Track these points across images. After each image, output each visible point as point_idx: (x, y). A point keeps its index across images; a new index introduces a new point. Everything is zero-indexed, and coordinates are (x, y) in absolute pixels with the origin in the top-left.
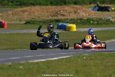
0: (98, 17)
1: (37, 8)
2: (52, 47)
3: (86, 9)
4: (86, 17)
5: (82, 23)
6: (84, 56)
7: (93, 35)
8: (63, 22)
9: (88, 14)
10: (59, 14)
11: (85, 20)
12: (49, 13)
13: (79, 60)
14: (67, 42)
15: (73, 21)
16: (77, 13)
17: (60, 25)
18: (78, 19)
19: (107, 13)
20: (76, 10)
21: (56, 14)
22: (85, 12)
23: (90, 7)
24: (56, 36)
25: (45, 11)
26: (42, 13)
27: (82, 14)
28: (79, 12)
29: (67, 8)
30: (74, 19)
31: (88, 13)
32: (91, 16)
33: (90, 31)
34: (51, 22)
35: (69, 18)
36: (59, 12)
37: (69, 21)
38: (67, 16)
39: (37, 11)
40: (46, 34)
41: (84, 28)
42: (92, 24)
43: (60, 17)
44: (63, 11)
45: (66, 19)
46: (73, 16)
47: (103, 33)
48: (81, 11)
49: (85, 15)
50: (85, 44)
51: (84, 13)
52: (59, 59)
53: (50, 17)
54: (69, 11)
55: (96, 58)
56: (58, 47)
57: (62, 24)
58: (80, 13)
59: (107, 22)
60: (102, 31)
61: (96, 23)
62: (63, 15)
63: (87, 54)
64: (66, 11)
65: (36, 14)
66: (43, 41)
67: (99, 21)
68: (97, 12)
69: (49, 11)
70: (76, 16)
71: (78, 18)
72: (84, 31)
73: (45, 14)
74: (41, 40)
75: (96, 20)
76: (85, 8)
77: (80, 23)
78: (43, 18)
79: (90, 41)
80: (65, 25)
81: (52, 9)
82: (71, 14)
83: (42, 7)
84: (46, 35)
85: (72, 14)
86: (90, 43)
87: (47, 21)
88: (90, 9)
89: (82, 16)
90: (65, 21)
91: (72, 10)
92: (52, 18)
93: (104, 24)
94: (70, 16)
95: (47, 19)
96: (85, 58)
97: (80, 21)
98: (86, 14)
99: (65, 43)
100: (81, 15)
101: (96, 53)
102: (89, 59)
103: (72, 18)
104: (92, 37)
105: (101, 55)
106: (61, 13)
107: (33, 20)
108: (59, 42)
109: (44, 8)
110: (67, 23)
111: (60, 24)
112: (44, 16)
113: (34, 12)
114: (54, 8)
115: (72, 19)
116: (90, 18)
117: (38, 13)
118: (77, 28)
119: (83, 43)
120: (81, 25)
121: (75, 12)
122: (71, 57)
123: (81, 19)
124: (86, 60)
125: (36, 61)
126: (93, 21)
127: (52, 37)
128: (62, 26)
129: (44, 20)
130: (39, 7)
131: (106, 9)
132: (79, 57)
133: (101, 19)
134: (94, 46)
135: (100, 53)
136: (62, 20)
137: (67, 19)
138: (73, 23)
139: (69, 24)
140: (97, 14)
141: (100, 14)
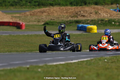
1: (56, 8)
2: (63, 50)
3: (107, 10)
4: (107, 18)
7: (110, 36)
8: (83, 23)
9: (109, 15)
10: (79, 15)
11: (106, 21)
12: (68, 14)
13: (100, 63)
14: (80, 44)
15: (93, 22)
16: (98, 14)
17: (80, 27)
20: (97, 11)
21: (76, 15)
23: (112, 8)
24: (67, 37)
25: (65, 12)
26: (61, 14)
27: (104, 15)
28: (100, 12)
29: (87, 8)
30: (95, 20)
31: (109, 13)
32: (112, 17)
33: (106, 31)
34: (70, 23)
35: (89, 18)
36: (79, 13)
37: (90, 22)
38: (87, 17)
39: (56, 12)
40: (57, 35)
42: (114, 25)
43: (80, 18)
44: (84, 11)
45: (86, 20)
46: (94, 17)
48: (102, 12)
50: (101, 45)
51: (106, 14)
52: (79, 61)
53: (70, 18)
54: (89, 12)
55: (118, 60)
56: (70, 50)
57: (83, 25)
58: (102, 14)
61: (118, 24)
62: (84, 16)
63: (108, 57)
64: (87, 12)
65: (55, 15)
66: (53, 42)
69: (69, 11)
70: (97, 17)
71: (99, 20)
73: (64, 15)
74: (51, 42)
75: (118, 21)
76: (106, 8)
77: (101, 25)
78: (62, 19)
79: (106, 43)
80: (85, 26)
81: (72, 9)
82: (91, 15)
83: (61, 8)
84: (57, 37)
85: (93, 15)
86: (106, 45)
87: (67, 22)
88: (112, 10)
89: (104, 17)
90: (85, 22)
91: (93, 10)
92: (71, 19)
94: (91, 16)
95: (67, 20)
96: (106, 60)
97: (101, 22)
98: (107, 15)
99: (77, 45)
100: (102, 16)
101: (117, 55)
102: (110, 61)
103: (93, 18)
104: (108, 38)
106: (82, 14)
107: (52, 21)
108: (70, 44)
109: (63, 9)
110: (88, 24)
111: (80, 25)
112: (64, 17)
113: (53, 13)
114: (74, 9)
115: (92, 20)
116: (111, 19)
117: (58, 14)
118: (98, 29)
119: (98, 45)
120: (102, 26)
121: (96, 13)
122: (92, 60)
123: (102, 20)
124: (107, 62)
125: (55, 64)
126: (115, 22)
127: (63, 38)
128: (83, 28)
129: (63, 21)
130: (58, 8)
132: (100, 60)
134: (110, 47)
136: (82, 21)
137: (88, 20)
138: (94, 24)
139: (89, 25)
140: (118, 15)
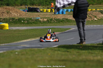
0: (28, 17)
3: (17, 10)
4: (17, 17)
5: (14, 22)
6: (16, 52)
11: (16, 20)
13: (12, 55)
15: (5, 21)
16: (10, 13)
18: (10, 19)
19: (36, 13)
20: (8, 11)
22: (16, 13)
23: (21, 9)
27: (14, 14)
30: (7, 19)
32: (22, 16)
35: (2, 17)
37: (2, 20)
41: (16, 27)
42: (23, 23)
46: (6, 16)
47: (33, 31)
48: (13, 12)
49: (16, 15)
54: (2, 12)
55: (27, 53)
59: (37, 22)
60: (32, 29)
61: (27, 22)
63: (18, 50)
67: (29, 21)
68: (27, 13)
72: (16, 29)
75: (26, 20)
76: (16, 9)
77: (12, 23)
82: (4, 14)
89: (14, 16)
91: (5, 10)
93: (34, 23)
96: (17, 53)
98: (18, 14)
100: (13, 15)
101: (26, 49)
102: (20, 54)
105: (31, 50)
115: (4, 19)
116: (21, 18)
118: (9, 26)
120: (13, 24)
121: (8, 13)
123: (13, 19)
124: (18, 55)
126: (24, 21)
131: (35, 10)
132: (11, 53)
133: (31, 19)
135: (30, 48)
138: (6, 23)
139: (2, 23)
140: (27, 15)
141: (30, 14)
